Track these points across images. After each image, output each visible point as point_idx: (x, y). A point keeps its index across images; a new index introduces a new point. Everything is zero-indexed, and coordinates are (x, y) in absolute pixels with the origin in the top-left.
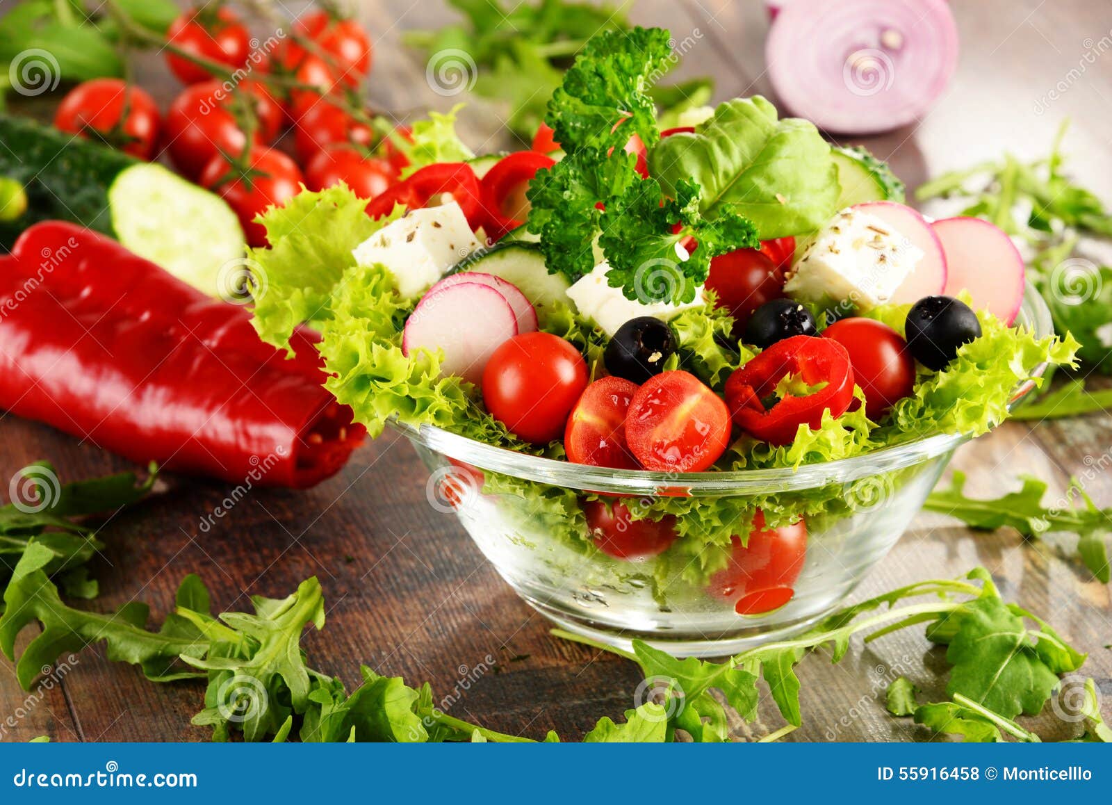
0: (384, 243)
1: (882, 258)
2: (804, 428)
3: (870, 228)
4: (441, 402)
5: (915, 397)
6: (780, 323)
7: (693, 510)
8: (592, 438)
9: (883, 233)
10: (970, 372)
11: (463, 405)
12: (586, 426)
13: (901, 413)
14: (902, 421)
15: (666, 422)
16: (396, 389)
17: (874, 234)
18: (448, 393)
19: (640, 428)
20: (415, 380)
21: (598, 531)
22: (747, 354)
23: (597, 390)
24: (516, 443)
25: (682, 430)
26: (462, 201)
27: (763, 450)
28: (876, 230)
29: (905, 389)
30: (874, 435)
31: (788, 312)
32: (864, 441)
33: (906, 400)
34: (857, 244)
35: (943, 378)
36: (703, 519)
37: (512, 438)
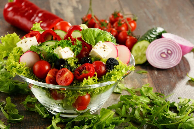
0: (21, 43)
1: (105, 50)
2: (85, 79)
3: (103, 45)
4: (24, 72)
5: (106, 75)
6: (85, 61)
7: (67, 92)
8: (50, 79)
9: (105, 46)
10: (115, 71)
11: (29, 72)
12: (49, 77)
13: (103, 77)
14: (103, 79)
15: (62, 77)
16: (17, 69)
17: (104, 46)
18: (26, 70)
19: (58, 78)
20: (20, 67)
21: (52, 95)
22: (79, 66)
23: (52, 71)
24: (38, 79)
25: (65, 78)
26: (37, 37)
27: (79, 82)
28: (104, 45)
29: (104, 73)
30: (98, 81)
31: (87, 59)
32: (96, 82)
33: (104, 75)
34: (100, 48)
35: (111, 72)
36: (69, 94)
37: (37, 78)
